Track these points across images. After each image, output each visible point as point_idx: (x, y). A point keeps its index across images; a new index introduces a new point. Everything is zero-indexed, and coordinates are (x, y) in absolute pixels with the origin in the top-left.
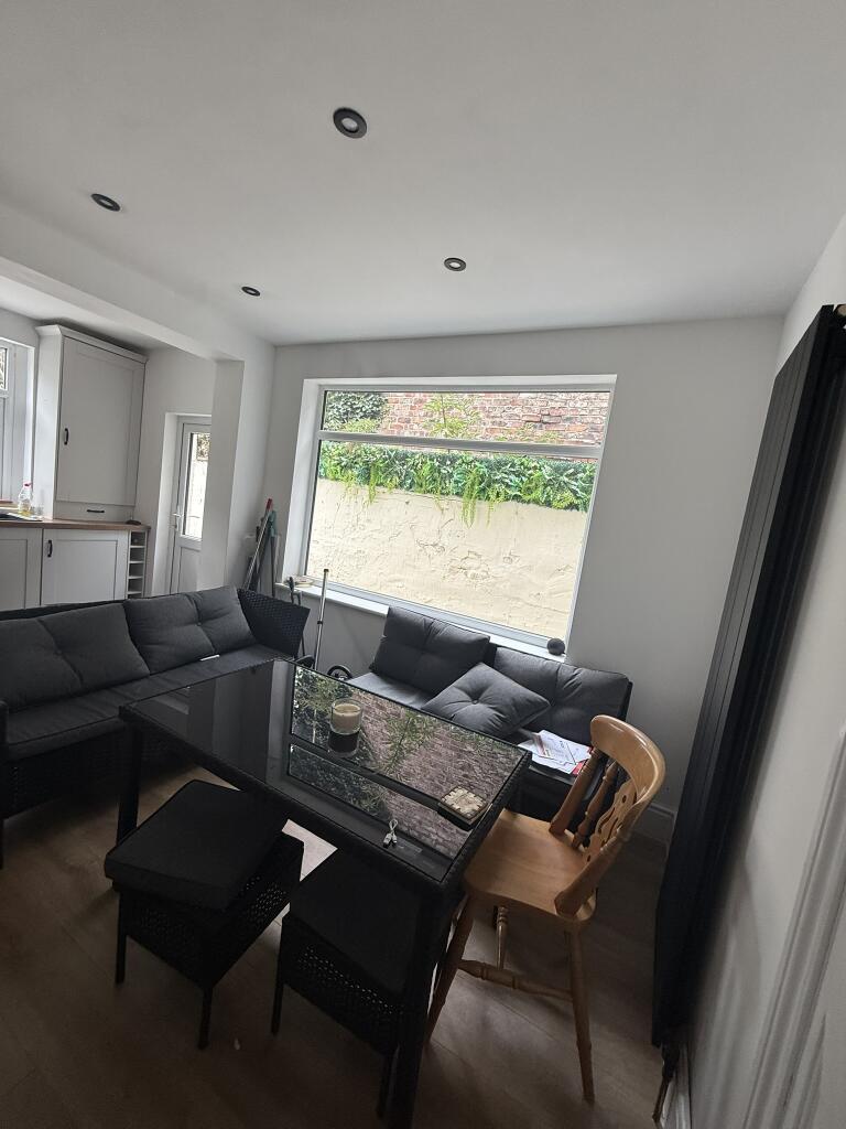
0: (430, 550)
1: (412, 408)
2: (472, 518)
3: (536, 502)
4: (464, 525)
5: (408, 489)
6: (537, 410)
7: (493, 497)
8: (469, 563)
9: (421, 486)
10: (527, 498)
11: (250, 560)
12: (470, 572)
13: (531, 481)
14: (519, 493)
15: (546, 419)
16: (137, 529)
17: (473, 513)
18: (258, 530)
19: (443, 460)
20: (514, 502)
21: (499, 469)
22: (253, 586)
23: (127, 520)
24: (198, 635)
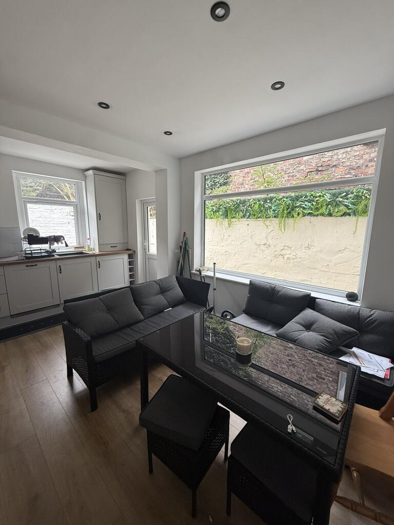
0: (262, 247)
1: (244, 177)
2: (284, 228)
3: (322, 215)
4: (280, 232)
5: (248, 218)
6: (314, 164)
7: (295, 216)
8: (284, 252)
9: (255, 215)
10: (316, 213)
11: (179, 261)
12: (286, 256)
13: (318, 204)
14: (311, 211)
15: (320, 169)
16: (130, 252)
17: (285, 226)
18: (181, 247)
19: (265, 200)
20: (309, 217)
21: (297, 200)
22: (181, 273)
23: (126, 248)
24: (161, 300)
